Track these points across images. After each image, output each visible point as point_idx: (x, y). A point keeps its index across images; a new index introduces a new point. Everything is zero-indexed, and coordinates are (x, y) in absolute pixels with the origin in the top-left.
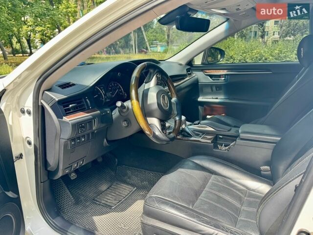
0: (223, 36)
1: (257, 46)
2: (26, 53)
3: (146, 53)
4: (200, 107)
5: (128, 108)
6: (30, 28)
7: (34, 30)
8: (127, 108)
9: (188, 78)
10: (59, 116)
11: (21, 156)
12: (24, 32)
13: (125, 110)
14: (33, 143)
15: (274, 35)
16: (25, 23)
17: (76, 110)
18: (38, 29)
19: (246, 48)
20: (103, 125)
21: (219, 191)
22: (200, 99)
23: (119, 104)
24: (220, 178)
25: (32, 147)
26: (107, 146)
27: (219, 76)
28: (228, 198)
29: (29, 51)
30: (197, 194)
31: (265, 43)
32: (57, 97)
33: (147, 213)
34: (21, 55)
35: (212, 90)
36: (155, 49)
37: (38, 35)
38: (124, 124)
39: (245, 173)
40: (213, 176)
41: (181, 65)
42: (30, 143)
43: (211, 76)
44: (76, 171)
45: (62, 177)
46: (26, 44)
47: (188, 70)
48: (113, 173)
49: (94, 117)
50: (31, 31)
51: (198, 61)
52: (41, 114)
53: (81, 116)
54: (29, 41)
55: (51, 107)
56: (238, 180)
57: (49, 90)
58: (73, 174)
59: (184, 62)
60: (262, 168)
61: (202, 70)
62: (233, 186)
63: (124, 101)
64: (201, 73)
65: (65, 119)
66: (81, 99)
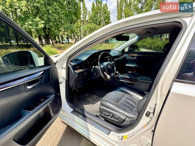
0: (136, 41)
1: (157, 42)
2: (61, 42)
3: (108, 43)
4: (126, 68)
5: (97, 68)
6: (63, 33)
7: (64, 33)
9: (122, 57)
10: (74, 70)
11: (61, 83)
12: (60, 34)
13: (96, 69)
14: (65, 79)
15: (166, 36)
16: (61, 31)
17: (79, 69)
18: (66, 33)
19: (152, 42)
20: (88, 74)
21: (128, 100)
22: (127, 65)
23: (94, 67)
24: (129, 95)
25: (65, 80)
26: (89, 81)
27: (134, 56)
28: (131, 102)
29: (62, 42)
30: (120, 100)
31: (162, 40)
32: (73, 64)
33: (102, 104)
34: (59, 43)
35: (131, 62)
36: (112, 42)
37: (66, 36)
38: (95, 74)
39: (138, 94)
40: (127, 94)
41: (119, 51)
42: (64, 79)
43: (131, 56)
44: (78, 89)
45: (74, 90)
46: (61, 39)
47: (122, 54)
49: (85, 71)
50: (63, 34)
51: (126, 50)
52: (68, 69)
53: (81, 70)
54: (62, 38)
55: (72, 67)
56: (136, 97)
57: (71, 62)
58: (77, 90)
59: (120, 50)
60: (145, 92)
61: (128, 54)
62: (133, 98)
63: (95, 66)
64: (127, 55)
65: (76, 71)
66: (81, 65)
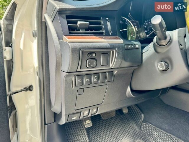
8: (168, 39)
20: (126, 64)
26: (131, 98)
38: (160, 66)
48: (137, 129)
65: (65, 38)
66: (100, 19)
